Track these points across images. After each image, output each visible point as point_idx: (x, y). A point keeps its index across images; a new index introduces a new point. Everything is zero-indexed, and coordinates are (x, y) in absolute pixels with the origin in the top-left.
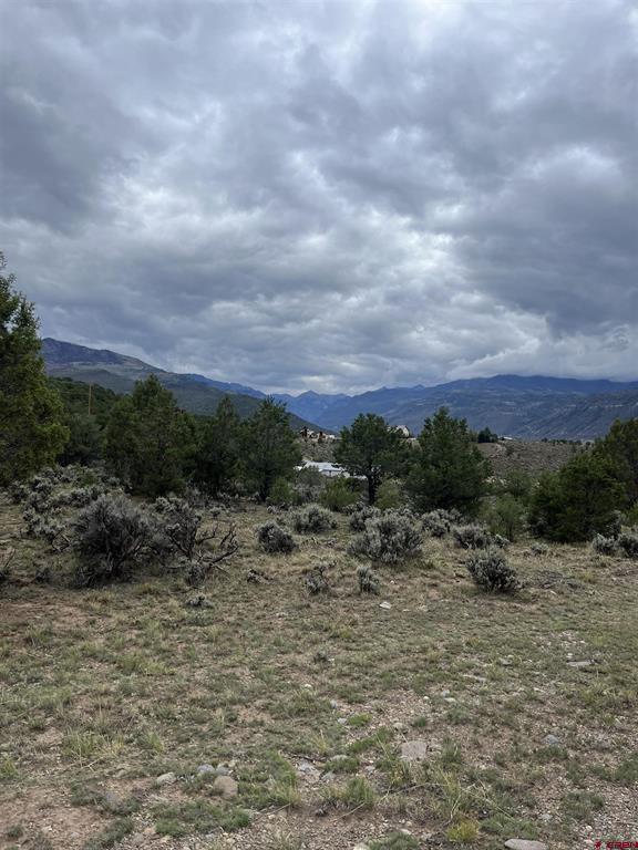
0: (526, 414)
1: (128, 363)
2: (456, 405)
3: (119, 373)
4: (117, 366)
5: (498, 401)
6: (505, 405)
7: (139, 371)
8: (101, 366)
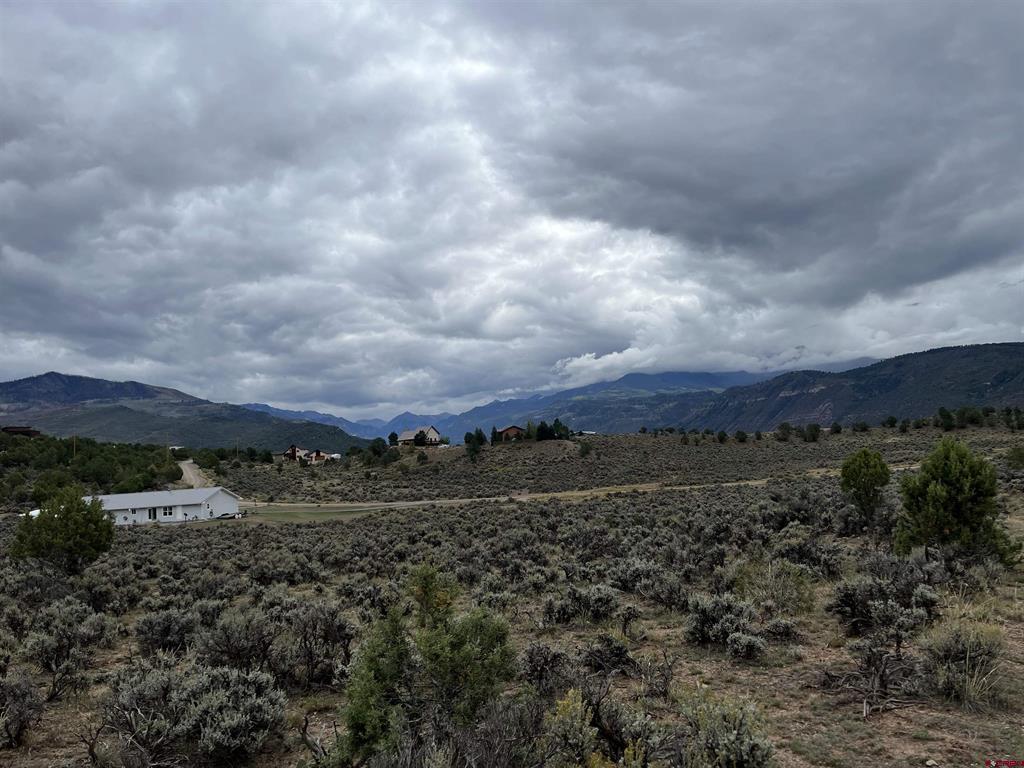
0: (659, 418)
1: (163, 396)
2: (580, 415)
3: (149, 410)
4: (147, 400)
5: (627, 405)
6: (635, 409)
7: (177, 404)
8: (126, 402)
